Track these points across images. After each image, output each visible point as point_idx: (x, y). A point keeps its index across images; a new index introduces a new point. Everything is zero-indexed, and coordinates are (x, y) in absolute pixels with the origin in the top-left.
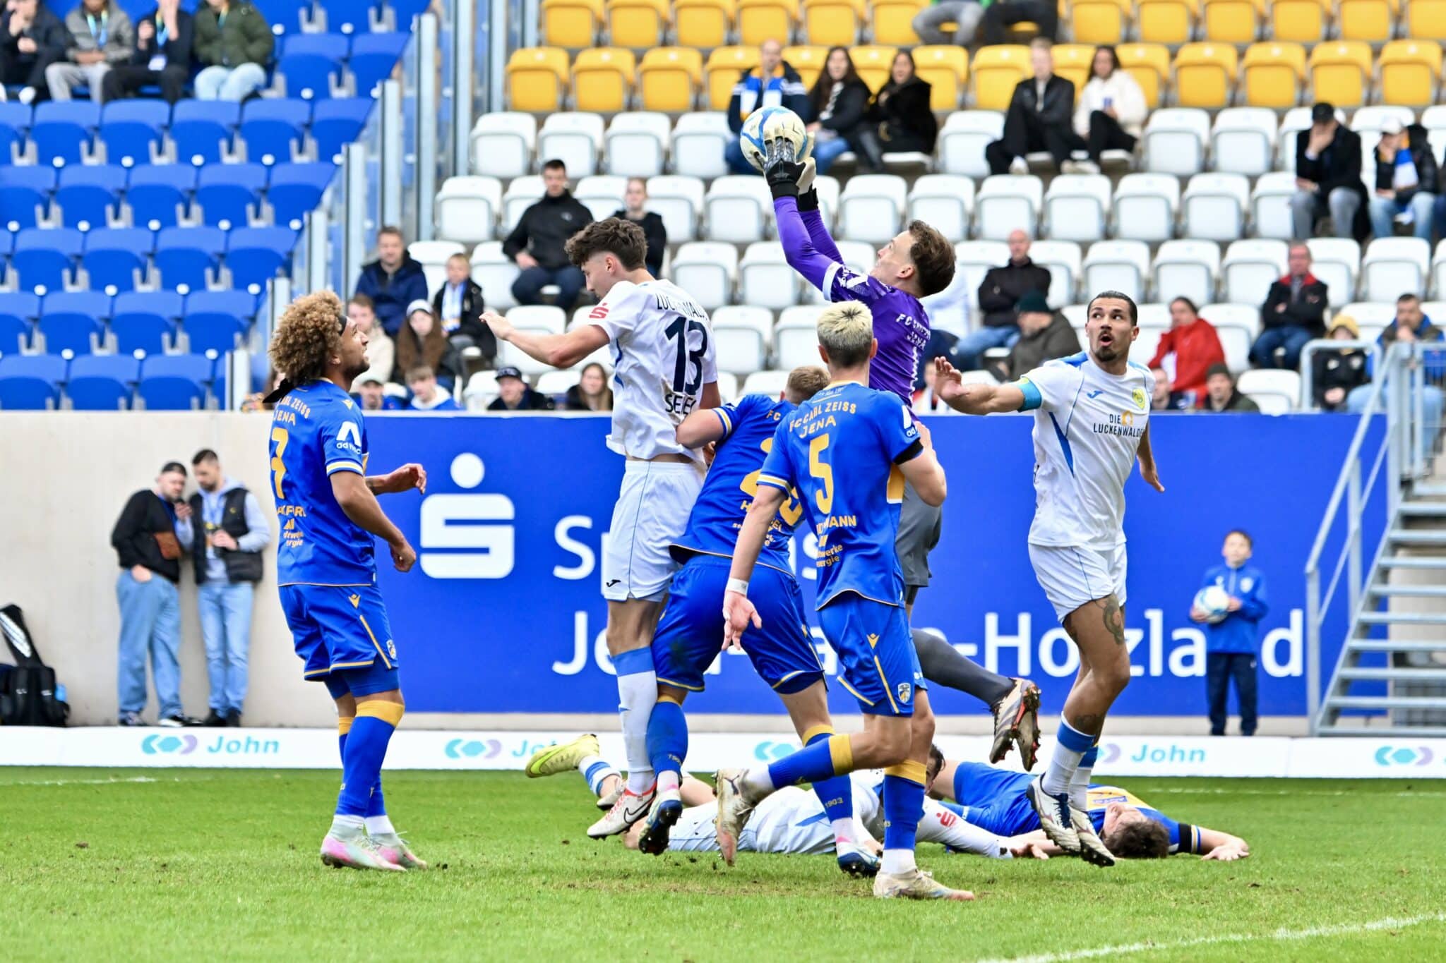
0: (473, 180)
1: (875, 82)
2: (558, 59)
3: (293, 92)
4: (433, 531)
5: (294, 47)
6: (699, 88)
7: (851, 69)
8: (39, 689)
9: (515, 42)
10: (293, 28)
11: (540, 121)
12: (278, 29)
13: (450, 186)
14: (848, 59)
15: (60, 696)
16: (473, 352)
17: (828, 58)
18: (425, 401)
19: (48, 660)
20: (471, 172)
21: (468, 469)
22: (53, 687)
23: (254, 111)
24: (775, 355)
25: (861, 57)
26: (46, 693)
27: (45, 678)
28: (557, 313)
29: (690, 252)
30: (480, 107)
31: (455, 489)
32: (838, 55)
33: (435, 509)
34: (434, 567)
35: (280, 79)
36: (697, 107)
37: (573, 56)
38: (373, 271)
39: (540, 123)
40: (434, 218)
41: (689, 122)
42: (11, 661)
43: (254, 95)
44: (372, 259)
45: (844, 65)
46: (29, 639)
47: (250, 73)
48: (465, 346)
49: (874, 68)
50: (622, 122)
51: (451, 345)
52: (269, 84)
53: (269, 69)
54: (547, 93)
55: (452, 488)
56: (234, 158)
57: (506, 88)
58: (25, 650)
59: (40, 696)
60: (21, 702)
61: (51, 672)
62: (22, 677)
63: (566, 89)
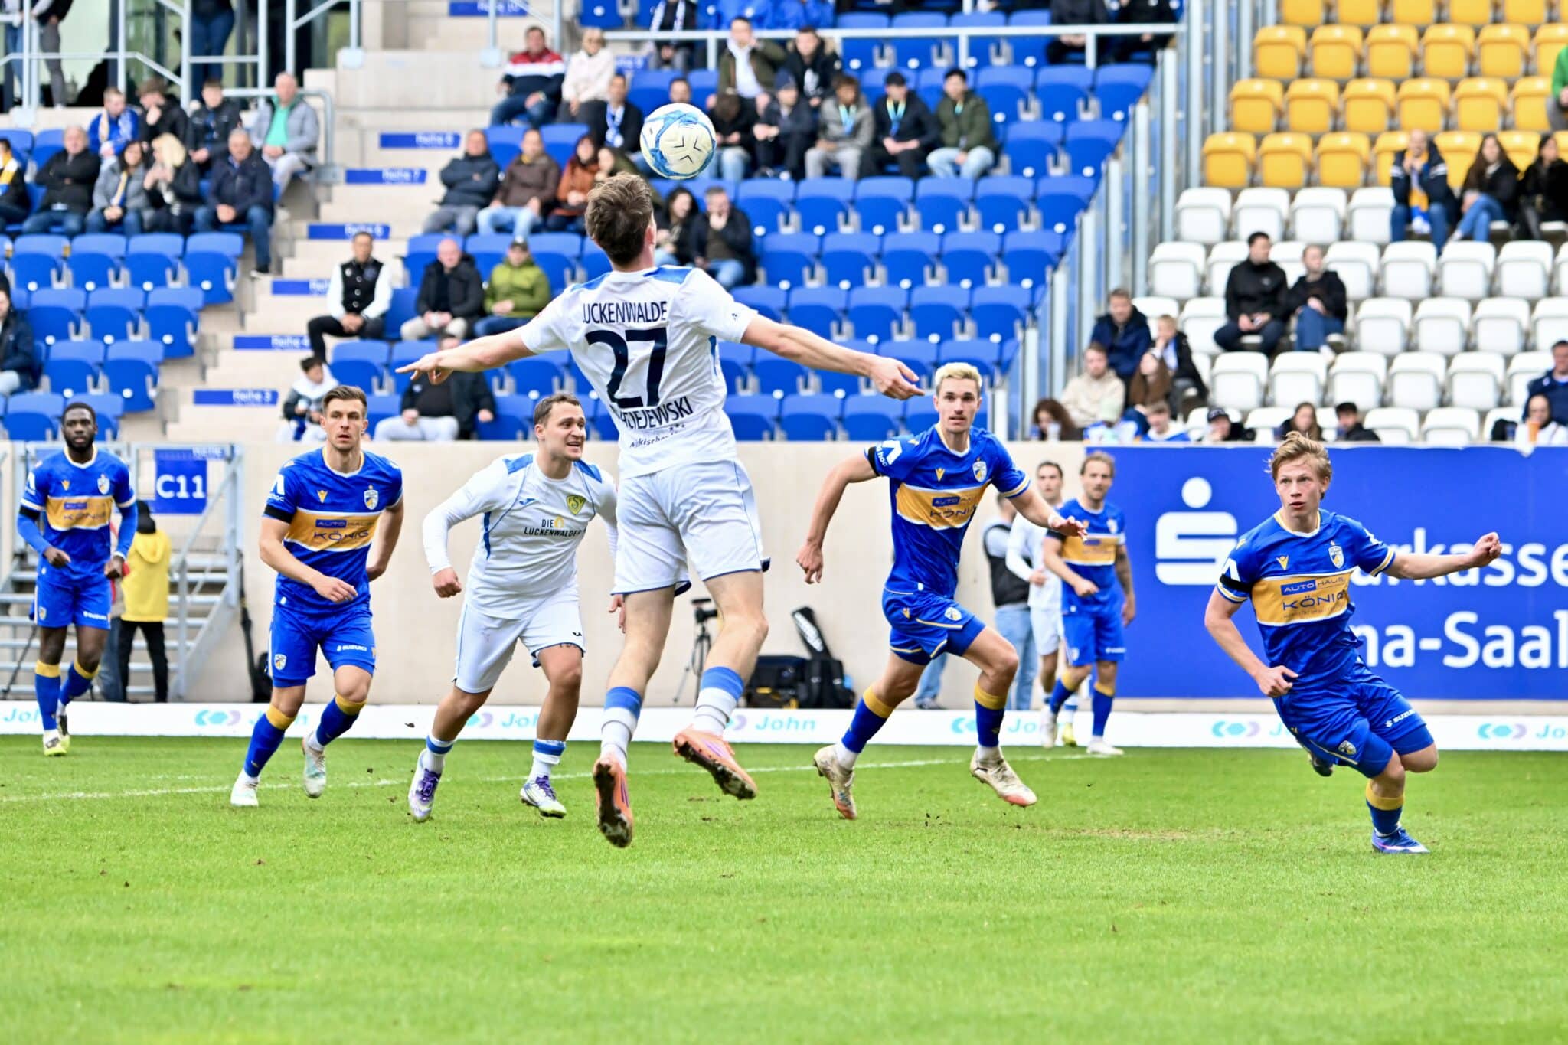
0: (1178, 245)
1: (1522, 162)
2: (1247, 143)
3: (1017, 170)
4: (1166, 543)
5: (1015, 132)
6: (1368, 168)
7: (1503, 154)
8: (832, 678)
9: (1208, 129)
10: (1012, 117)
11: (1235, 196)
12: (999, 117)
13: (1162, 251)
14: (1498, 144)
15: (847, 684)
16: (1192, 392)
17: (1482, 146)
18: (1161, 431)
19: (837, 653)
20: (1177, 238)
21: (1196, 491)
22: (842, 676)
23: (987, 187)
24: (1448, 394)
25: (1510, 140)
26: (837, 682)
27: (835, 667)
28: (1260, 359)
29: (1370, 307)
30: (1183, 184)
31: (1185, 508)
32: (1490, 142)
33: (1169, 526)
34: (1168, 575)
35: (1005, 160)
36: (1367, 184)
37: (1259, 140)
38: (1105, 323)
39: (1235, 197)
40: (1148, 278)
41: (1362, 196)
42: (805, 654)
43: (984, 173)
44: (1102, 312)
45: (1496, 150)
46: (820, 635)
47: (979, 156)
48: (1186, 388)
49: (1521, 150)
50: (1305, 196)
51: (1174, 387)
52: (996, 163)
53: (997, 153)
54: (1238, 171)
55: (1183, 507)
56: (969, 227)
57: (1203, 167)
58: (817, 645)
59: (833, 686)
60: (815, 689)
61: (840, 664)
62: (816, 668)
63: (1254, 168)
